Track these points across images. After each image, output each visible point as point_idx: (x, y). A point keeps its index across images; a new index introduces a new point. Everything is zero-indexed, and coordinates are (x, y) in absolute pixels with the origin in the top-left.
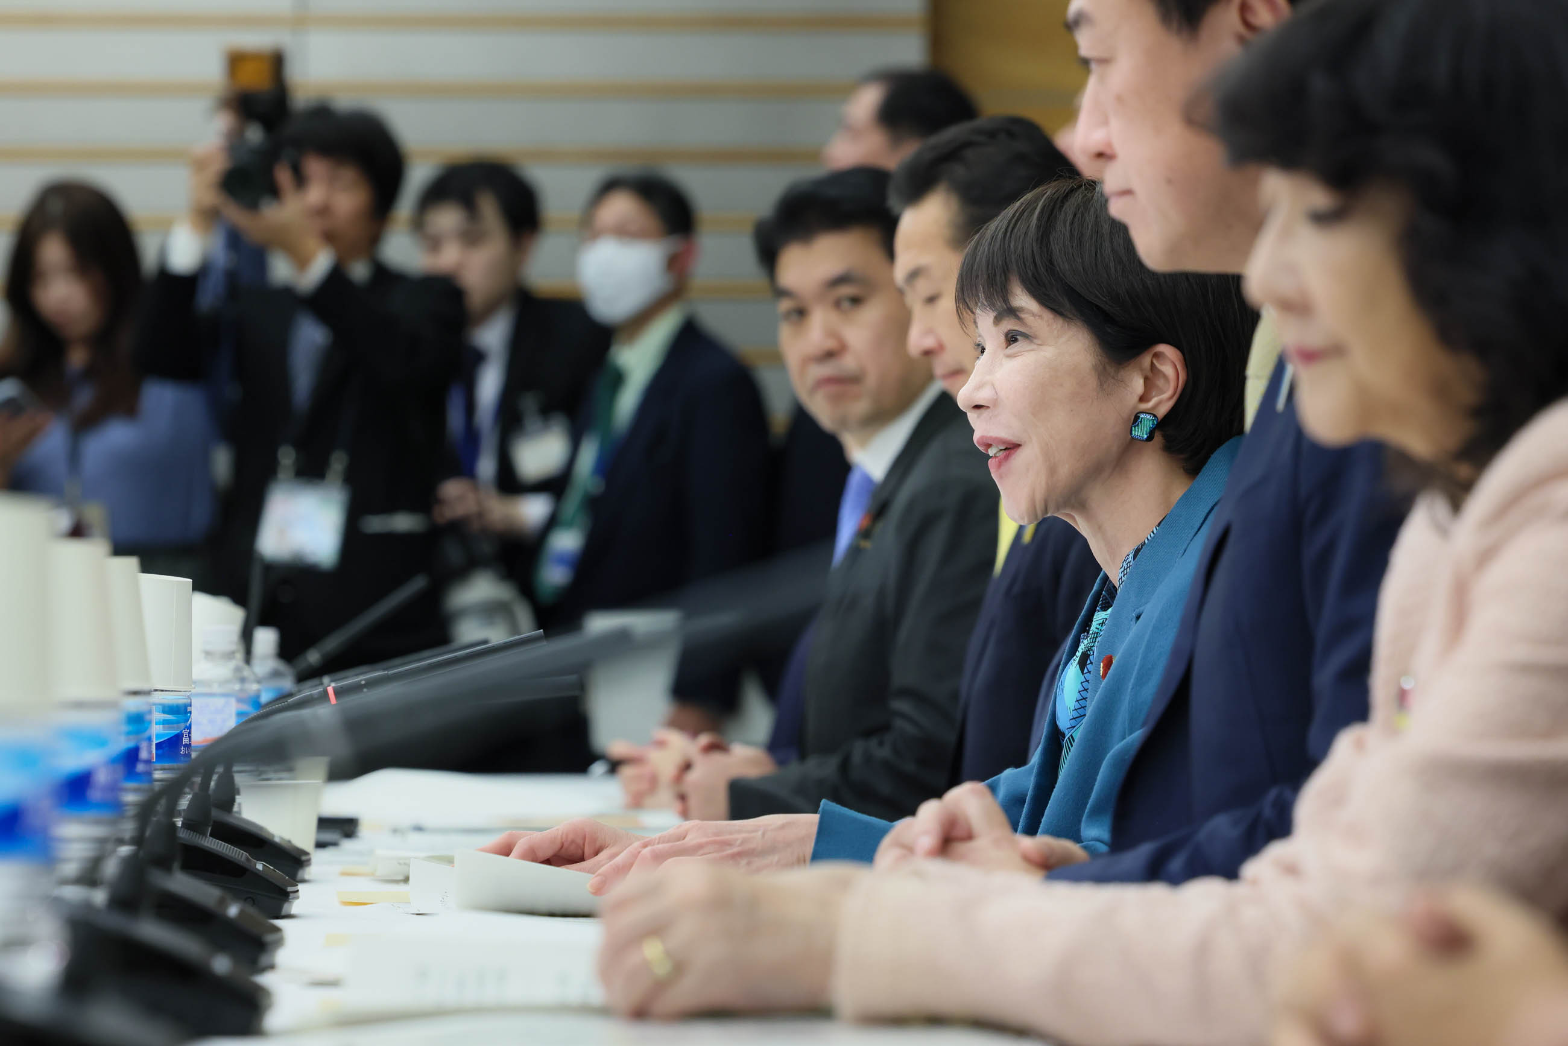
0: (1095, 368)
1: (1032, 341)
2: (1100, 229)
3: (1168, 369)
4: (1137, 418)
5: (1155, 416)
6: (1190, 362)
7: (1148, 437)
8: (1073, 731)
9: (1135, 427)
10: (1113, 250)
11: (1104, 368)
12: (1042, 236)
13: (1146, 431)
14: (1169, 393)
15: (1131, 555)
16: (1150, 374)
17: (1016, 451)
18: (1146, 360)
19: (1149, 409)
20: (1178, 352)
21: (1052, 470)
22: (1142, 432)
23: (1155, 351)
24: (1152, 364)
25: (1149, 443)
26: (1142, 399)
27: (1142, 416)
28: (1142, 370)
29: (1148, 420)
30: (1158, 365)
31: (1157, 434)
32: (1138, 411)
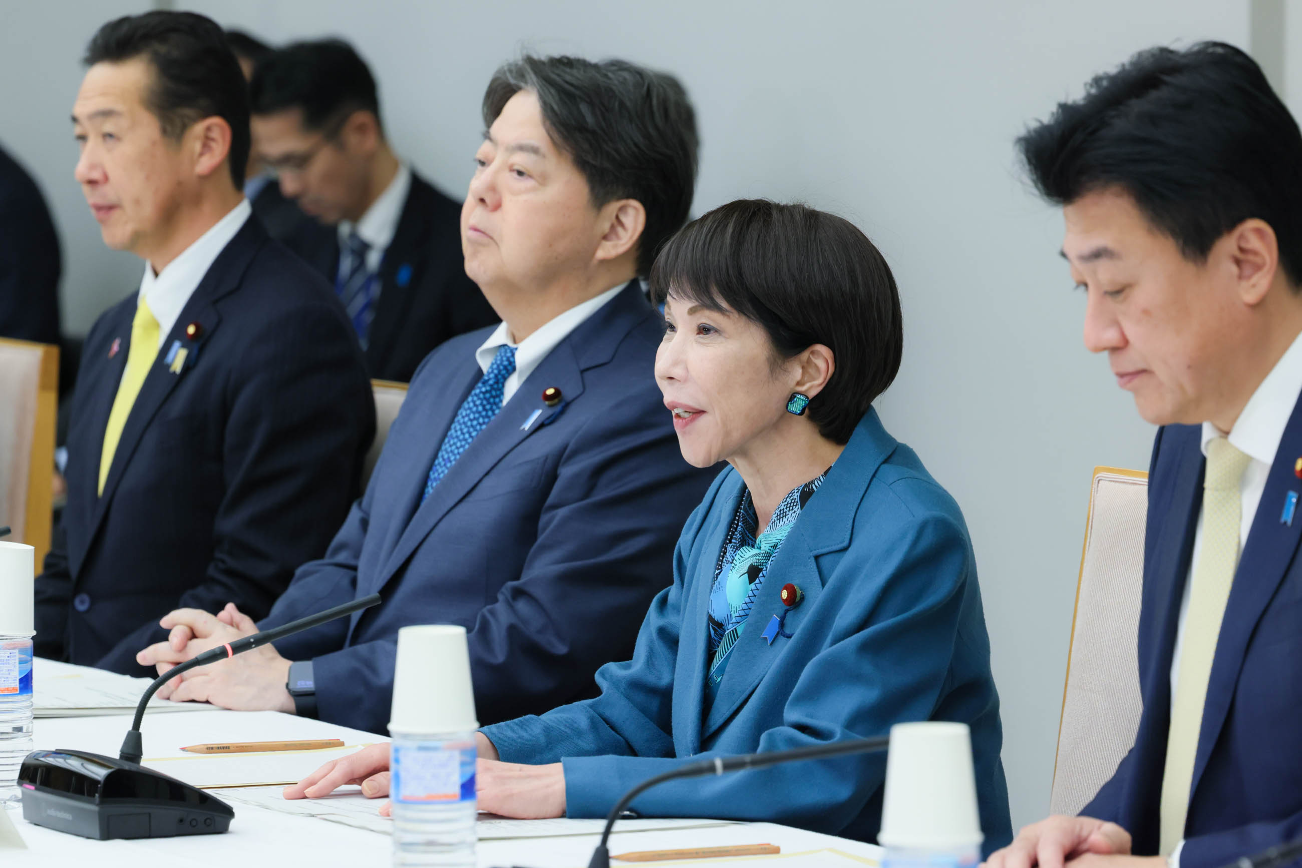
0: (768, 359)
1: (720, 335)
2: (779, 252)
3: (821, 364)
4: (794, 396)
5: (807, 397)
7: (800, 413)
8: (738, 625)
9: (791, 403)
10: (789, 270)
11: (775, 360)
12: (734, 252)
13: (799, 408)
14: (821, 380)
15: (797, 494)
16: (805, 364)
17: (701, 415)
18: (805, 355)
19: (803, 391)
20: (831, 352)
21: (727, 434)
22: (795, 407)
23: (813, 349)
24: (809, 356)
25: (800, 417)
26: (799, 384)
27: (799, 396)
28: (801, 362)
29: (801, 399)
30: (813, 359)
31: (807, 411)
32: (794, 392)
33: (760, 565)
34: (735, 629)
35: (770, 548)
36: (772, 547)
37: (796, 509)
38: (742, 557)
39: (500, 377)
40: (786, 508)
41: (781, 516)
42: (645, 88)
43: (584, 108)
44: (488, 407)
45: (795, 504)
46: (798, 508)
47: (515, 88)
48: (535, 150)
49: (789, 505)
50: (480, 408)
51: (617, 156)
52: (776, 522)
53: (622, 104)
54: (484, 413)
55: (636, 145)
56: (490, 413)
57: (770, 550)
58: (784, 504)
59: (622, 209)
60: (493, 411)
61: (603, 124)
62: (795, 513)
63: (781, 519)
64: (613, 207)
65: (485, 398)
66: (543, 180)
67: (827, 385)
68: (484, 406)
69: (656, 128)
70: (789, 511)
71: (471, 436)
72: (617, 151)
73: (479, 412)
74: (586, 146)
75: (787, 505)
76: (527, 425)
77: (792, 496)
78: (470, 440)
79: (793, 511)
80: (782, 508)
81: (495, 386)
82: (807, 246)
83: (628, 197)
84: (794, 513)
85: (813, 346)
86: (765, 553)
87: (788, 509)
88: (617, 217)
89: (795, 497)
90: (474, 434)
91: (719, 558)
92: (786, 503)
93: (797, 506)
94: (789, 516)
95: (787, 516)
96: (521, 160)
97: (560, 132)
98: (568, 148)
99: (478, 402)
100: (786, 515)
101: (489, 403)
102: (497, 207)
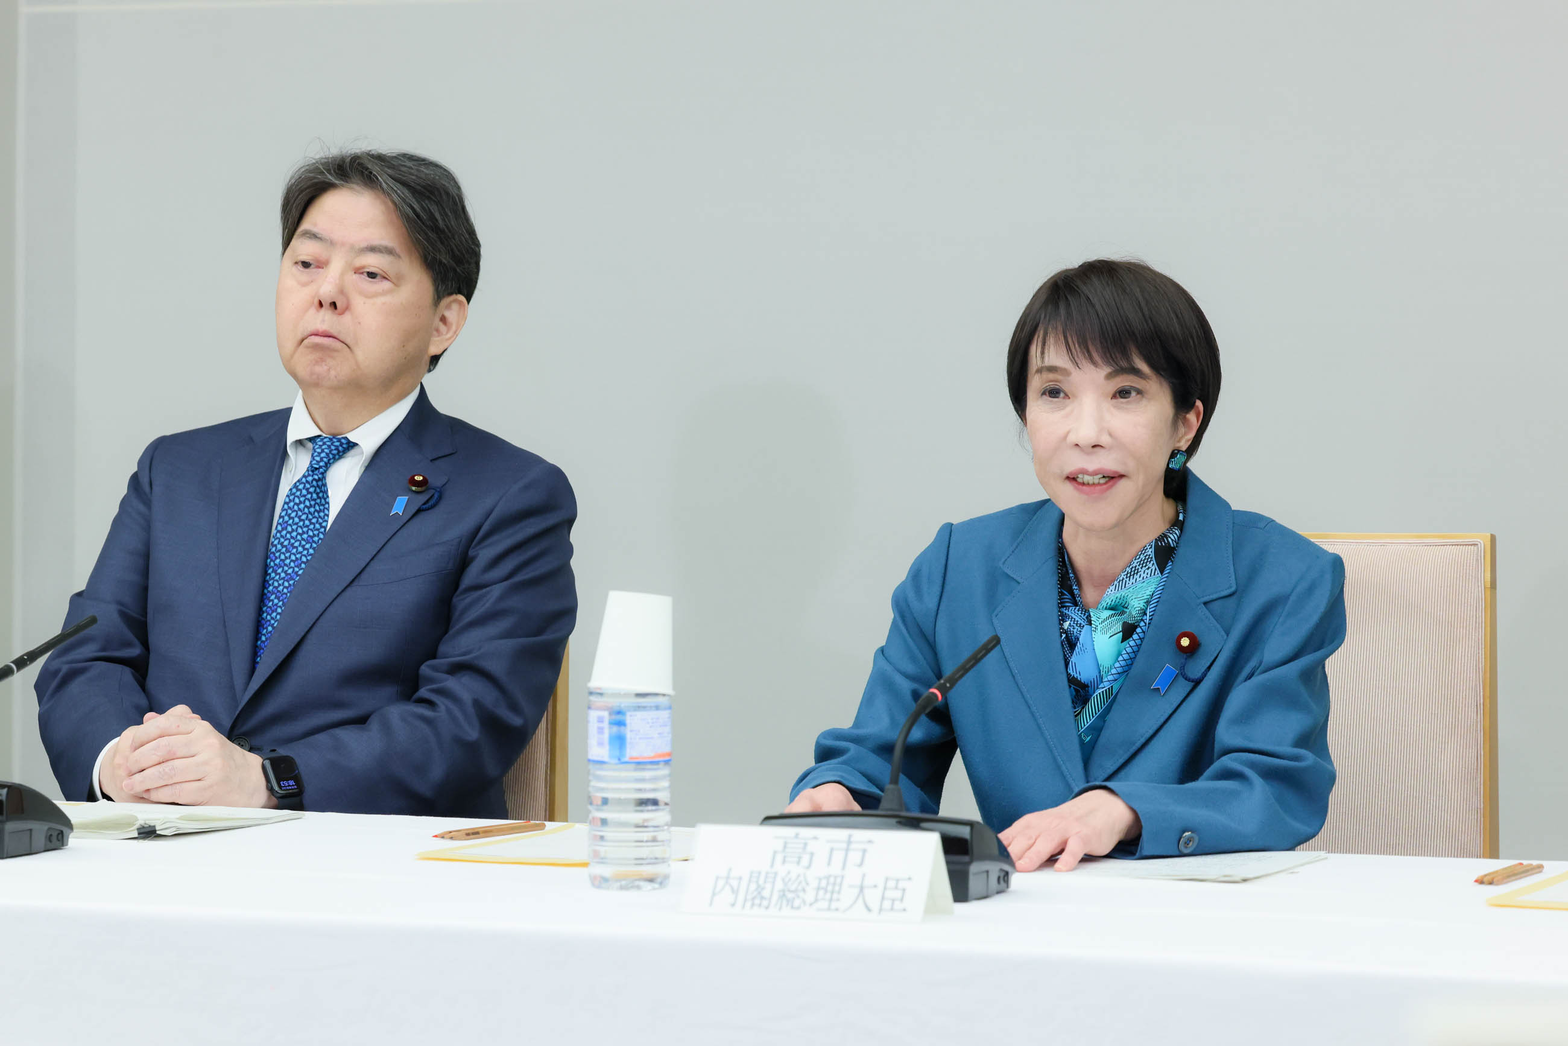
1: (1143, 397)
3: (1193, 419)
8: (1114, 683)
17: (1119, 481)
34: (1112, 687)
37: (1150, 565)
40: (1139, 565)
41: (1132, 573)
45: (1149, 560)
46: (1153, 564)
48: (385, 251)
49: (1142, 562)
52: (1124, 581)
58: (1137, 561)
59: (449, 304)
62: (1150, 570)
63: (1132, 577)
64: (444, 303)
70: (1141, 568)
75: (1140, 562)
77: (1145, 552)
79: (1147, 567)
80: (1134, 565)
83: (457, 292)
84: (1148, 569)
87: (1141, 566)
89: (1149, 553)
91: (1060, 623)
92: (1140, 560)
93: (1152, 562)
94: (1142, 573)
95: (1139, 574)
100: (1138, 572)
102: (345, 310)
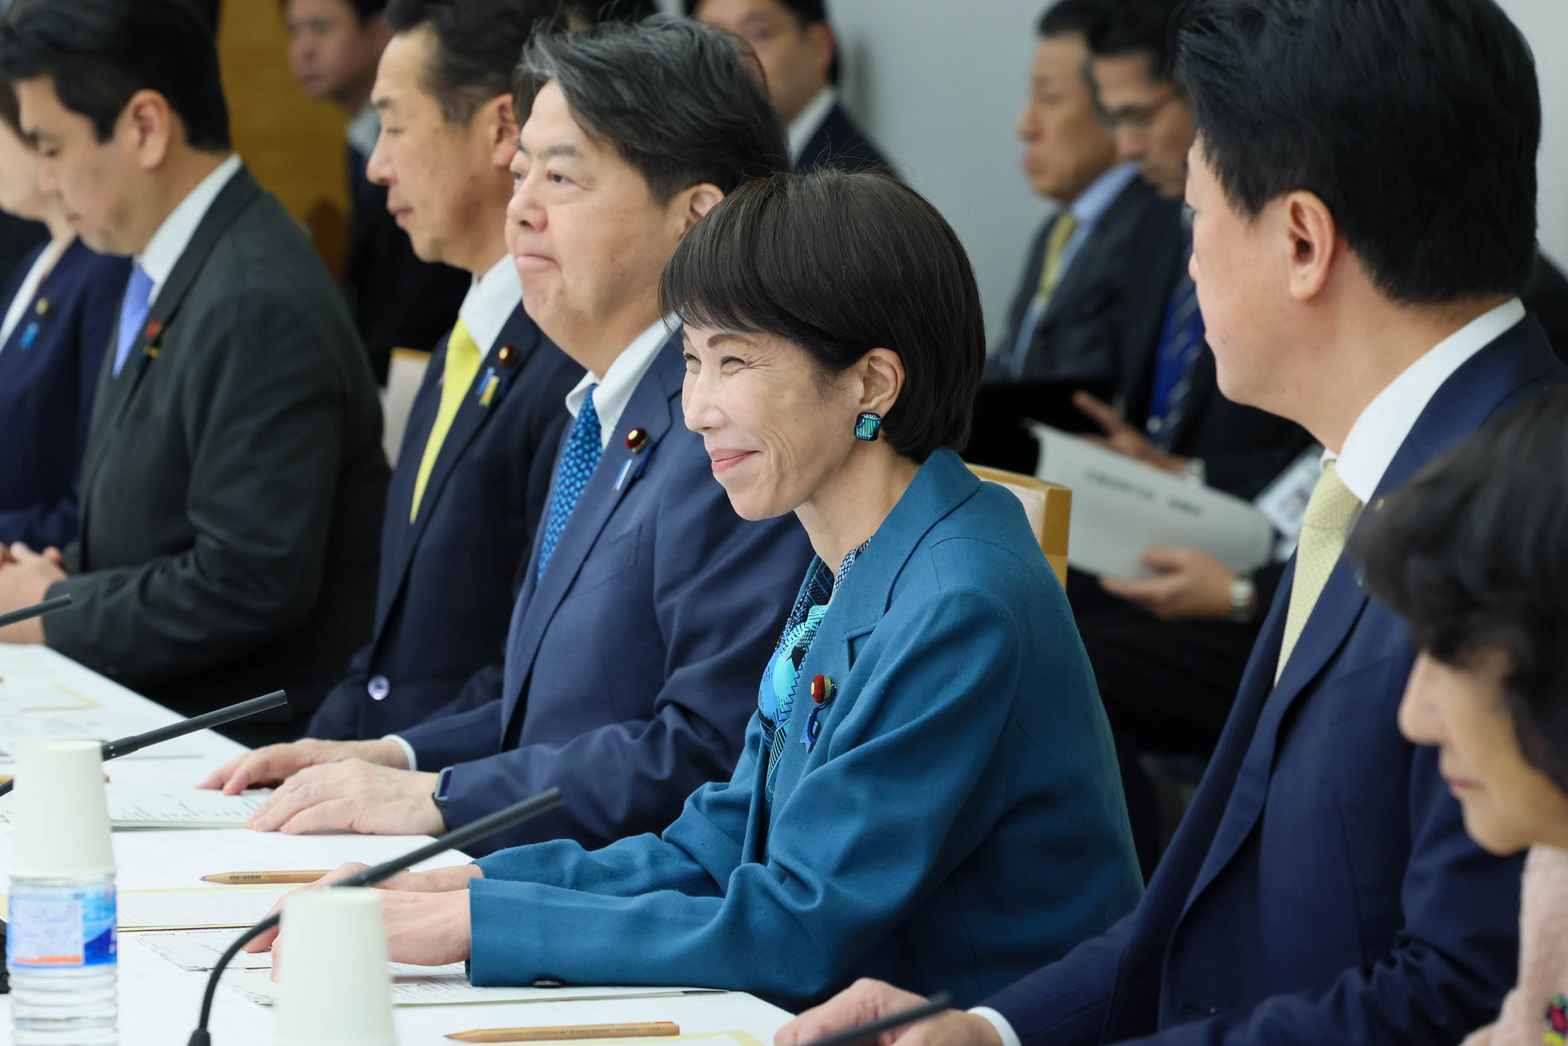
0: (812, 377)
3: (887, 372)
4: (860, 417)
5: (878, 416)
6: (907, 362)
7: (872, 437)
8: (784, 723)
9: (859, 428)
11: (823, 379)
13: (871, 431)
14: (890, 391)
15: (853, 556)
16: (868, 375)
18: (863, 364)
19: (871, 410)
20: (894, 355)
22: (865, 432)
23: (871, 356)
24: (869, 365)
25: (873, 442)
26: (864, 400)
27: (866, 417)
28: (860, 374)
29: (871, 420)
30: (876, 367)
31: (881, 432)
32: (861, 412)
33: (804, 647)
35: (815, 625)
36: (816, 623)
38: (796, 636)
39: (589, 425)
42: (696, 43)
43: (619, 85)
44: (583, 466)
47: (540, 79)
48: (569, 151)
50: (575, 470)
51: (671, 135)
53: (668, 72)
54: (580, 475)
55: (693, 117)
56: (587, 473)
57: (815, 627)
59: (695, 197)
60: (590, 469)
61: (646, 100)
64: (683, 199)
65: (578, 456)
66: (588, 184)
67: (900, 395)
68: (578, 466)
69: (718, 91)
71: (571, 508)
72: (670, 129)
73: (574, 475)
74: (629, 131)
75: (844, 570)
76: (619, 485)
77: (848, 559)
78: (570, 513)
81: (587, 438)
82: (838, 230)
83: (699, 182)
85: (870, 351)
86: (809, 631)
88: (692, 209)
89: (851, 560)
90: (573, 503)
92: (843, 568)
96: (556, 164)
97: (593, 121)
98: (608, 139)
99: (571, 463)
101: (584, 461)
102: (544, 225)
